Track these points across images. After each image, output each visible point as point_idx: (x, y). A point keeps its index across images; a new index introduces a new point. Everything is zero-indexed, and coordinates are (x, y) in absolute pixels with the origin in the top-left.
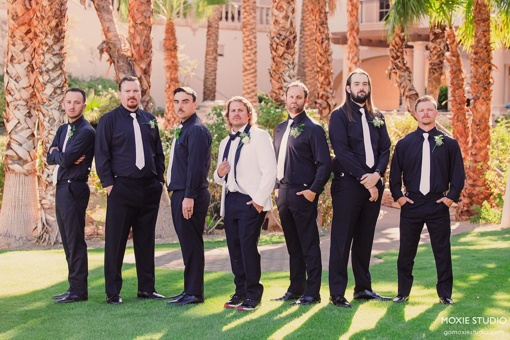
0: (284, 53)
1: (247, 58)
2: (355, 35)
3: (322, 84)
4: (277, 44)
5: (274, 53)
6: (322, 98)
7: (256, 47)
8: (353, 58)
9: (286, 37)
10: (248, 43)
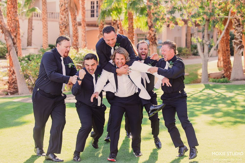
0: (64, 30)
1: (44, 31)
2: (84, 22)
3: (75, 40)
4: (62, 27)
5: (61, 30)
6: (75, 45)
7: (47, 27)
8: (84, 31)
9: (65, 25)
10: (45, 25)
